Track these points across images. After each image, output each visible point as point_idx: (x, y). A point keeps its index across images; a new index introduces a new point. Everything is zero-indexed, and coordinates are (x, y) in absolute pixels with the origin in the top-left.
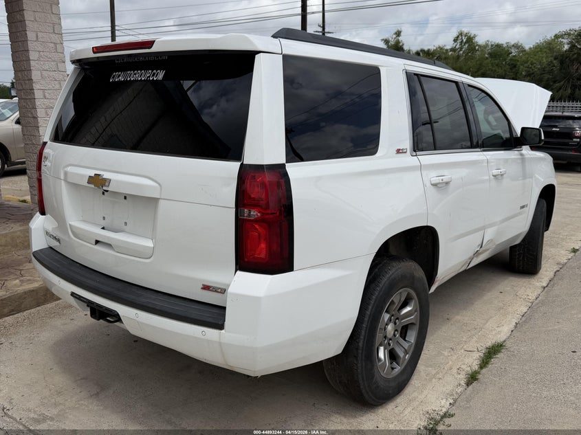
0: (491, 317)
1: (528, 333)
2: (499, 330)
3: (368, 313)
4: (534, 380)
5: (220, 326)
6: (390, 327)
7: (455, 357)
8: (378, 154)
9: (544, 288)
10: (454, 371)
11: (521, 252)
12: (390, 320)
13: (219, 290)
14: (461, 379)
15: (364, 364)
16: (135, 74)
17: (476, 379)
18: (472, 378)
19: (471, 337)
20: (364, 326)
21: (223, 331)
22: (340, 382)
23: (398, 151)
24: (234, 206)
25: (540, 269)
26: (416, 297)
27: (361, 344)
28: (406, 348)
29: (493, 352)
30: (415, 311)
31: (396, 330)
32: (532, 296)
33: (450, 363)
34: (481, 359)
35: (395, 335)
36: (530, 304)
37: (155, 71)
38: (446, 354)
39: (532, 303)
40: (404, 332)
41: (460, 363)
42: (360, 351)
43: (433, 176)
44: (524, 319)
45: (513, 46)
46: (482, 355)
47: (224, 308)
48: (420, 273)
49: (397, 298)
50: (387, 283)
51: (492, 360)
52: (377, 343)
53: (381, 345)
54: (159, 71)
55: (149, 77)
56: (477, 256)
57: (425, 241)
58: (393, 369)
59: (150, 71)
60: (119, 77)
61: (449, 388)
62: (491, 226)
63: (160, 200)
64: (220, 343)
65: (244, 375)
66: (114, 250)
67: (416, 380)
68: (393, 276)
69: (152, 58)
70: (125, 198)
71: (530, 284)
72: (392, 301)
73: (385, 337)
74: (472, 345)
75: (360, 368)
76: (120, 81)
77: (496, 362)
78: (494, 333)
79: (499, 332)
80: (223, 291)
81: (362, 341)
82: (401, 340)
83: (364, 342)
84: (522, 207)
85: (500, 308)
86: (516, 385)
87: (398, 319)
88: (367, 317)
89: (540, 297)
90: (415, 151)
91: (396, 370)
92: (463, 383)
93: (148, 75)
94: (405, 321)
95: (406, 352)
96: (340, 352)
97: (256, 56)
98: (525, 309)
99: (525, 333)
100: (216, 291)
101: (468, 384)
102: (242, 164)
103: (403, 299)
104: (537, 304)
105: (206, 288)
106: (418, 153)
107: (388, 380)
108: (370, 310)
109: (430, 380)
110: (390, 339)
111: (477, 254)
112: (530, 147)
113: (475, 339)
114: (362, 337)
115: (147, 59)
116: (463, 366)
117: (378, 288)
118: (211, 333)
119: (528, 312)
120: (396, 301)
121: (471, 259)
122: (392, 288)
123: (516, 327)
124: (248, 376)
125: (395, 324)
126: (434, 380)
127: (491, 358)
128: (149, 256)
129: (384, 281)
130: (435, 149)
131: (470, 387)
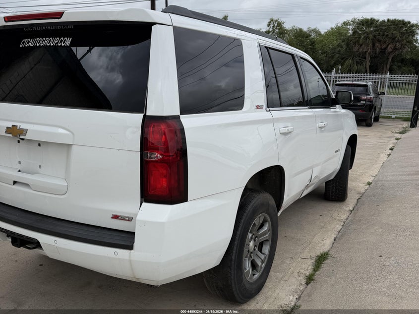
0: (316, 234)
1: (345, 244)
2: (324, 243)
3: (238, 233)
4: (356, 278)
5: (130, 247)
6: (252, 244)
7: (294, 264)
8: (244, 109)
9: (351, 211)
10: (296, 274)
11: (334, 185)
12: (252, 238)
13: (127, 219)
14: (301, 280)
15: (236, 272)
16: (44, 41)
17: (313, 280)
18: (309, 279)
19: (304, 249)
20: (236, 243)
21: (132, 251)
22: (217, 287)
23: (258, 107)
24: (139, 150)
25: (347, 197)
26: (269, 220)
27: (233, 257)
28: (263, 259)
29: (321, 259)
30: (269, 231)
31: (255, 246)
32: (344, 217)
33: (292, 269)
34: (314, 264)
35: (254, 249)
36: (343, 223)
37: (62, 38)
38: (288, 262)
39: (344, 222)
40: (260, 247)
41: (299, 269)
42: (233, 263)
43: (281, 127)
44: (340, 234)
45: (313, 30)
46: (314, 261)
47: (133, 233)
48: (272, 202)
49: (257, 221)
50: (251, 209)
51: (322, 265)
52: (244, 256)
53: (246, 257)
54: (66, 38)
55: (58, 43)
56: (307, 189)
57: (274, 178)
58: (254, 275)
59: (58, 38)
60: (29, 43)
61: (293, 288)
62: (317, 165)
63: (73, 146)
64: (130, 261)
65: (148, 285)
66: (31, 188)
67: (269, 282)
68: (255, 205)
69: (59, 27)
70: (39, 145)
71: (341, 208)
72: (254, 223)
73: (248, 251)
74: (306, 254)
75: (233, 275)
76: (29, 47)
77: (325, 266)
78: (320, 245)
79: (324, 245)
80: (130, 219)
81: (234, 255)
82: (259, 253)
83: (236, 256)
84: (336, 152)
85: (322, 227)
86: (343, 282)
87: (256, 237)
88: (238, 236)
89: (349, 219)
90: (268, 107)
91: (256, 276)
92: (303, 282)
93: (56, 42)
94: (262, 239)
95: (263, 262)
96: (218, 264)
97: (153, 27)
98: (339, 227)
99: (343, 244)
100: (124, 220)
101: (307, 283)
102: (145, 116)
103: (261, 222)
104: (348, 223)
105: (115, 217)
106: (271, 109)
107: (251, 284)
108: (239, 231)
109: (279, 282)
110: (252, 253)
111: (307, 186)
112: (341, 106)
113: (307, 250)
114: (234, 252)
115: (54, 27)
116: (301, 271)
117: (245, 214)
118: (122, 253)
119: (343, 229)
120: (257, 224)
121: (303, 191)
122: (254, 214)
123: (335, 240)
124: (151, 286)
125: (255, 241)
126: (282, 282)
127: (321, 263)
128: (64, 193)
129: (249, 208)
130: (281, 107)
131: (309, 286)
